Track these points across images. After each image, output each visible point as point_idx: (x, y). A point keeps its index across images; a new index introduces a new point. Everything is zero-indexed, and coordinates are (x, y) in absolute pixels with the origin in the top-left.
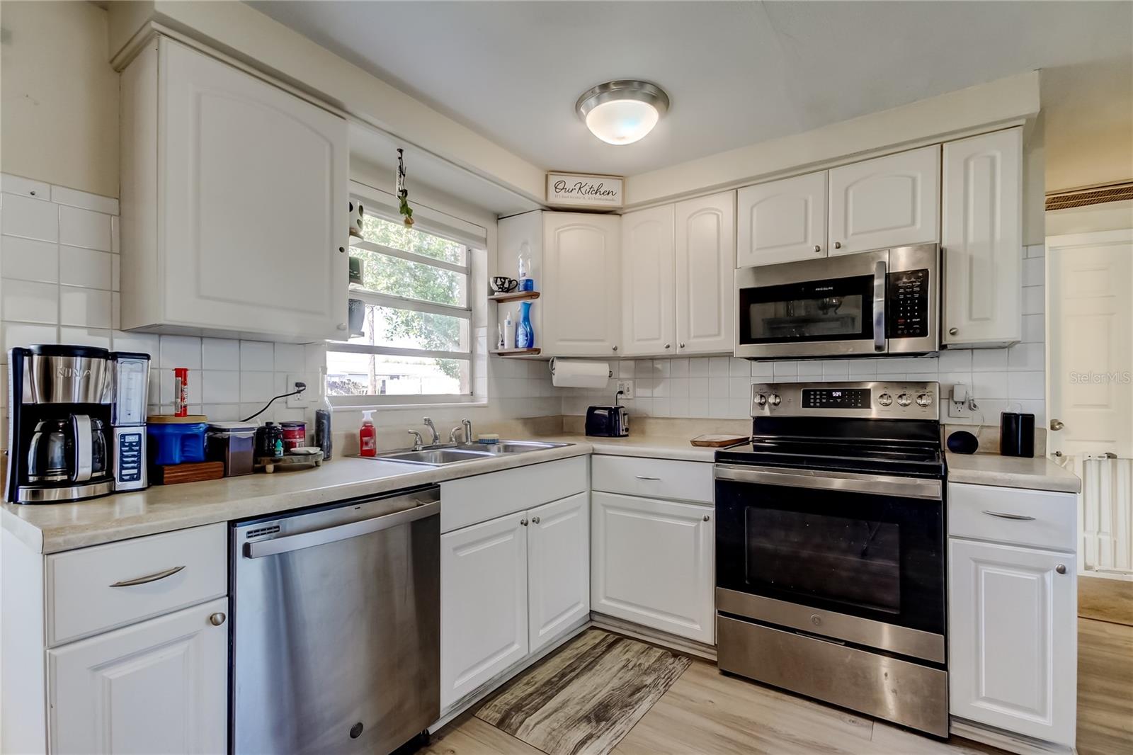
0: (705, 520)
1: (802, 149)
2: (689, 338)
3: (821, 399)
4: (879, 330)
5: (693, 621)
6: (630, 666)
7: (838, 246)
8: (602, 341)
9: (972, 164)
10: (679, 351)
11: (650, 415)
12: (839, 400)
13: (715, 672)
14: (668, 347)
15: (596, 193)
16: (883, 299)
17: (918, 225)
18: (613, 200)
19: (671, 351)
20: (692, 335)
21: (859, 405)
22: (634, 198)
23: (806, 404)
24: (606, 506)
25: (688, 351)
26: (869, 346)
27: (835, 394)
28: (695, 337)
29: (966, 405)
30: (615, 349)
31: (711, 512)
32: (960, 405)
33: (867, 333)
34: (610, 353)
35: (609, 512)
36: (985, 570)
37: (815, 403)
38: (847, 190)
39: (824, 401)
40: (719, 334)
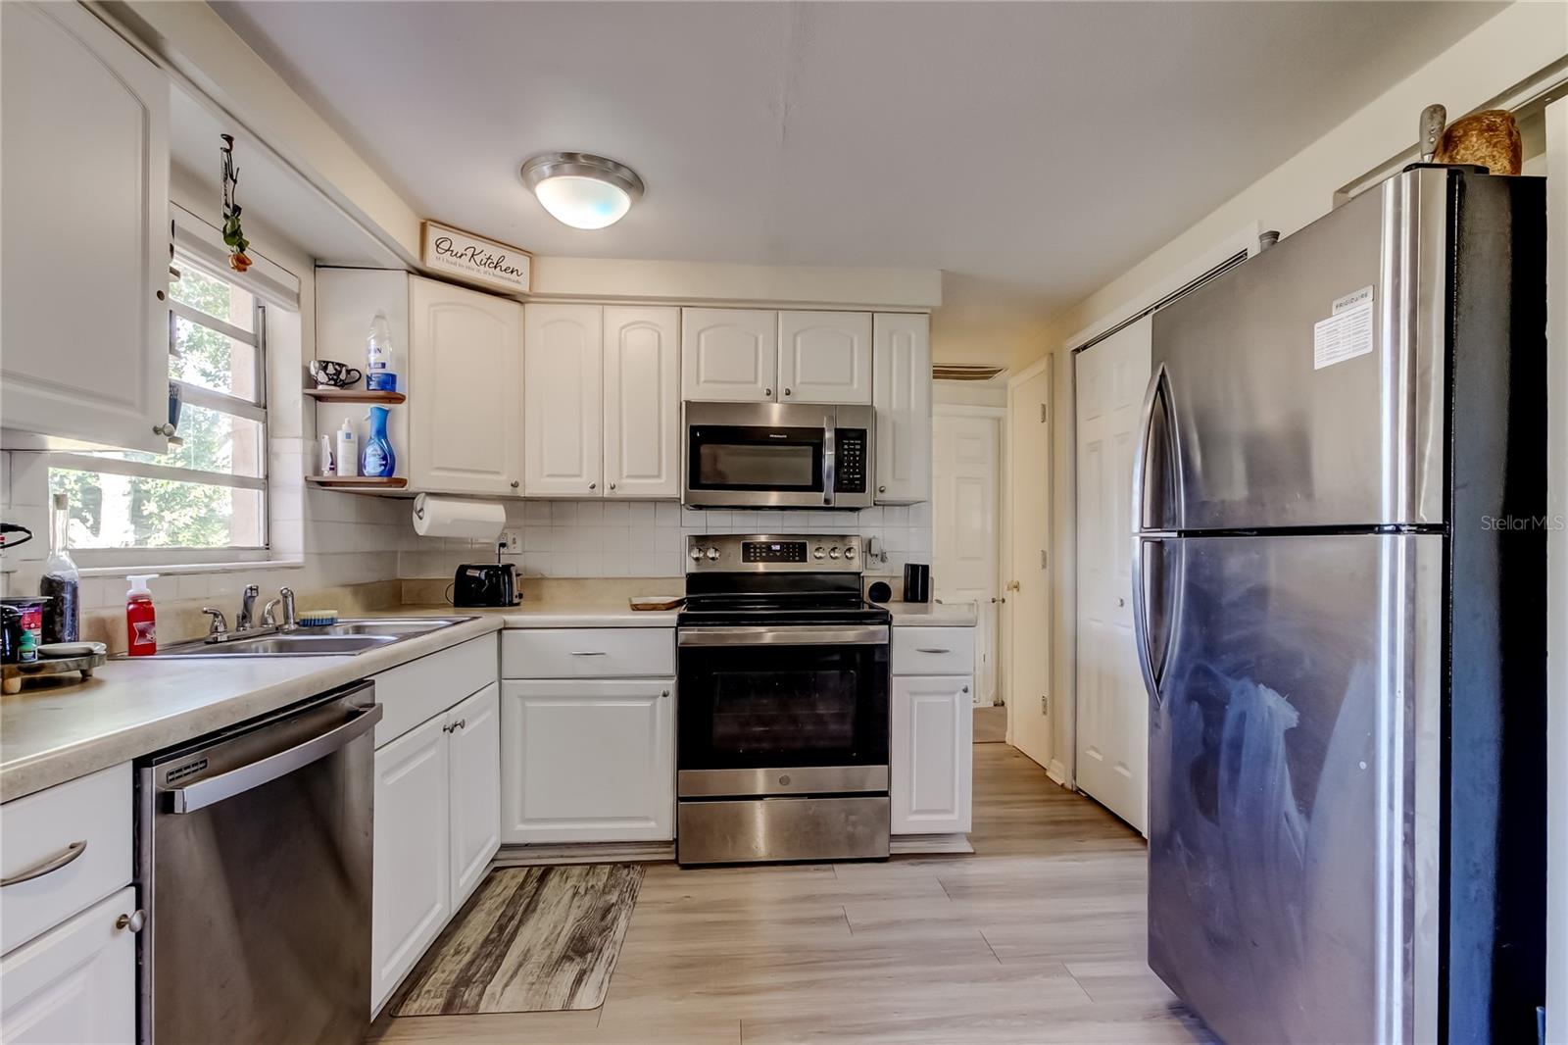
0: (665, 695)
1: (753, 282)
2: (621, 477)
3: (761, 553)
4: (829, 483)
5: (647, 819)
6: (582, 891)
7: (788, 393)
8: (498, 473)
9: (895, 337)
10: (607, 493)
11: (547, 574)
12: (778, 554)
13: (676, 869)
14: (593, 487)
15: (495, 267)
16: (833, 453)
17: (855, 386)
18: (518, 282)
19: (597, 493)
20: (625, 474)
21: (797, 558)
22: (544, 287)
23: (746, 559)
24: (523, 698)
25: (619, 493)
26: (816, 498)
27: (774, 547)
28: (628, 477)
29: (879, 557)
30: (515, 485)
31: (671, 685)
32: (874, 557)
33: (817, 486)
34: (507, 491)
35: (529, 704)
36: (917, 700)
37: (755, 556)
38: (795, 336)
39: (764, 554)
40: (659, 476)
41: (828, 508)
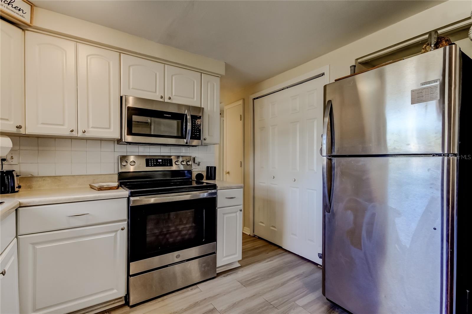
0: (122, 229)
2: (88, 127)
3: (154, 163)
4: (189, 136)
5: (112, 289)
7: (170, 98)
8: (7, 120)
9: (209, 84)
10: (80, 134)
11: (35, 174)
12: (161, 163)
13: (127, 309)
14: (72, 131)
15: (9, 4)
16: (191, 124)
17: (195, 99)
18: (23, 16)
19: (74, 134)
21: (169, 165)
23: (147, 165)
24: (34, 244)
25: (87, 135)
27: (159, 161)
28: (92, 127)
29: (197, 164)
30: (19, 127)
31: (125, 224)
32: (195, 164)
33: (183, 137)
34: (14, 130)
35: (38, 247)
36: (226, 216)
37: (151, 164)
38: (172, 76)
39: (155, 163)
40: (109, 128)
41: (187, 145)
